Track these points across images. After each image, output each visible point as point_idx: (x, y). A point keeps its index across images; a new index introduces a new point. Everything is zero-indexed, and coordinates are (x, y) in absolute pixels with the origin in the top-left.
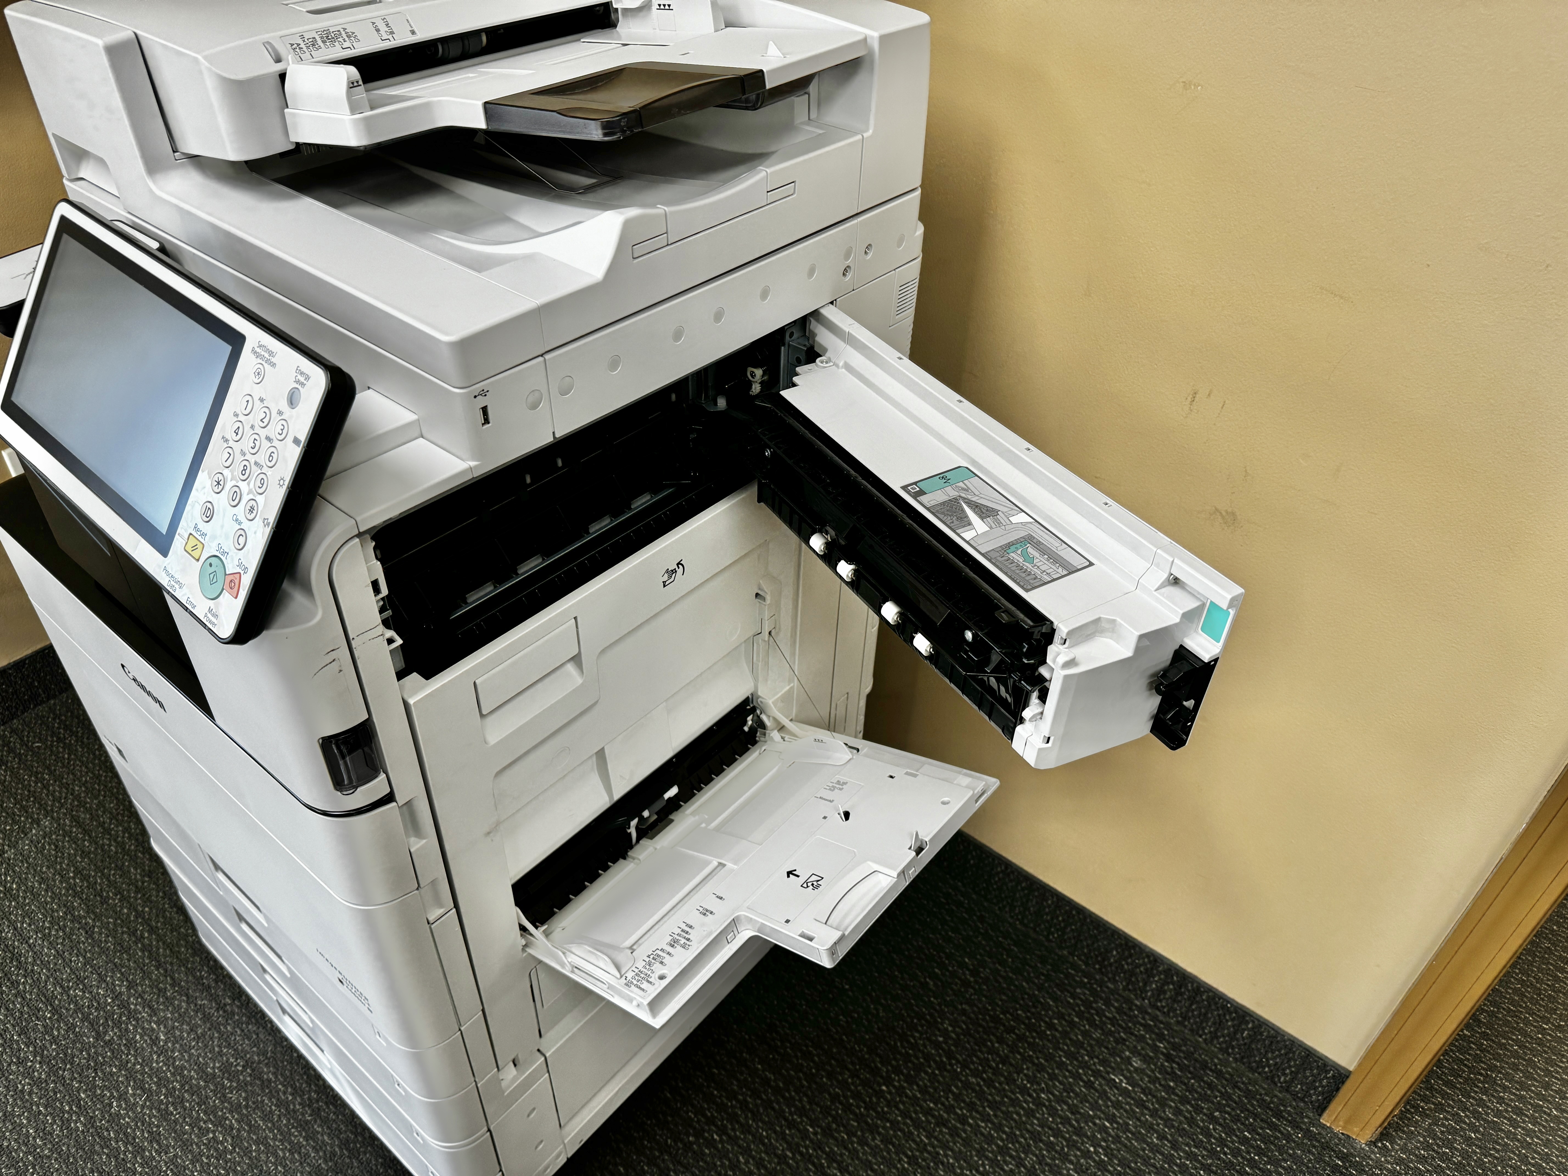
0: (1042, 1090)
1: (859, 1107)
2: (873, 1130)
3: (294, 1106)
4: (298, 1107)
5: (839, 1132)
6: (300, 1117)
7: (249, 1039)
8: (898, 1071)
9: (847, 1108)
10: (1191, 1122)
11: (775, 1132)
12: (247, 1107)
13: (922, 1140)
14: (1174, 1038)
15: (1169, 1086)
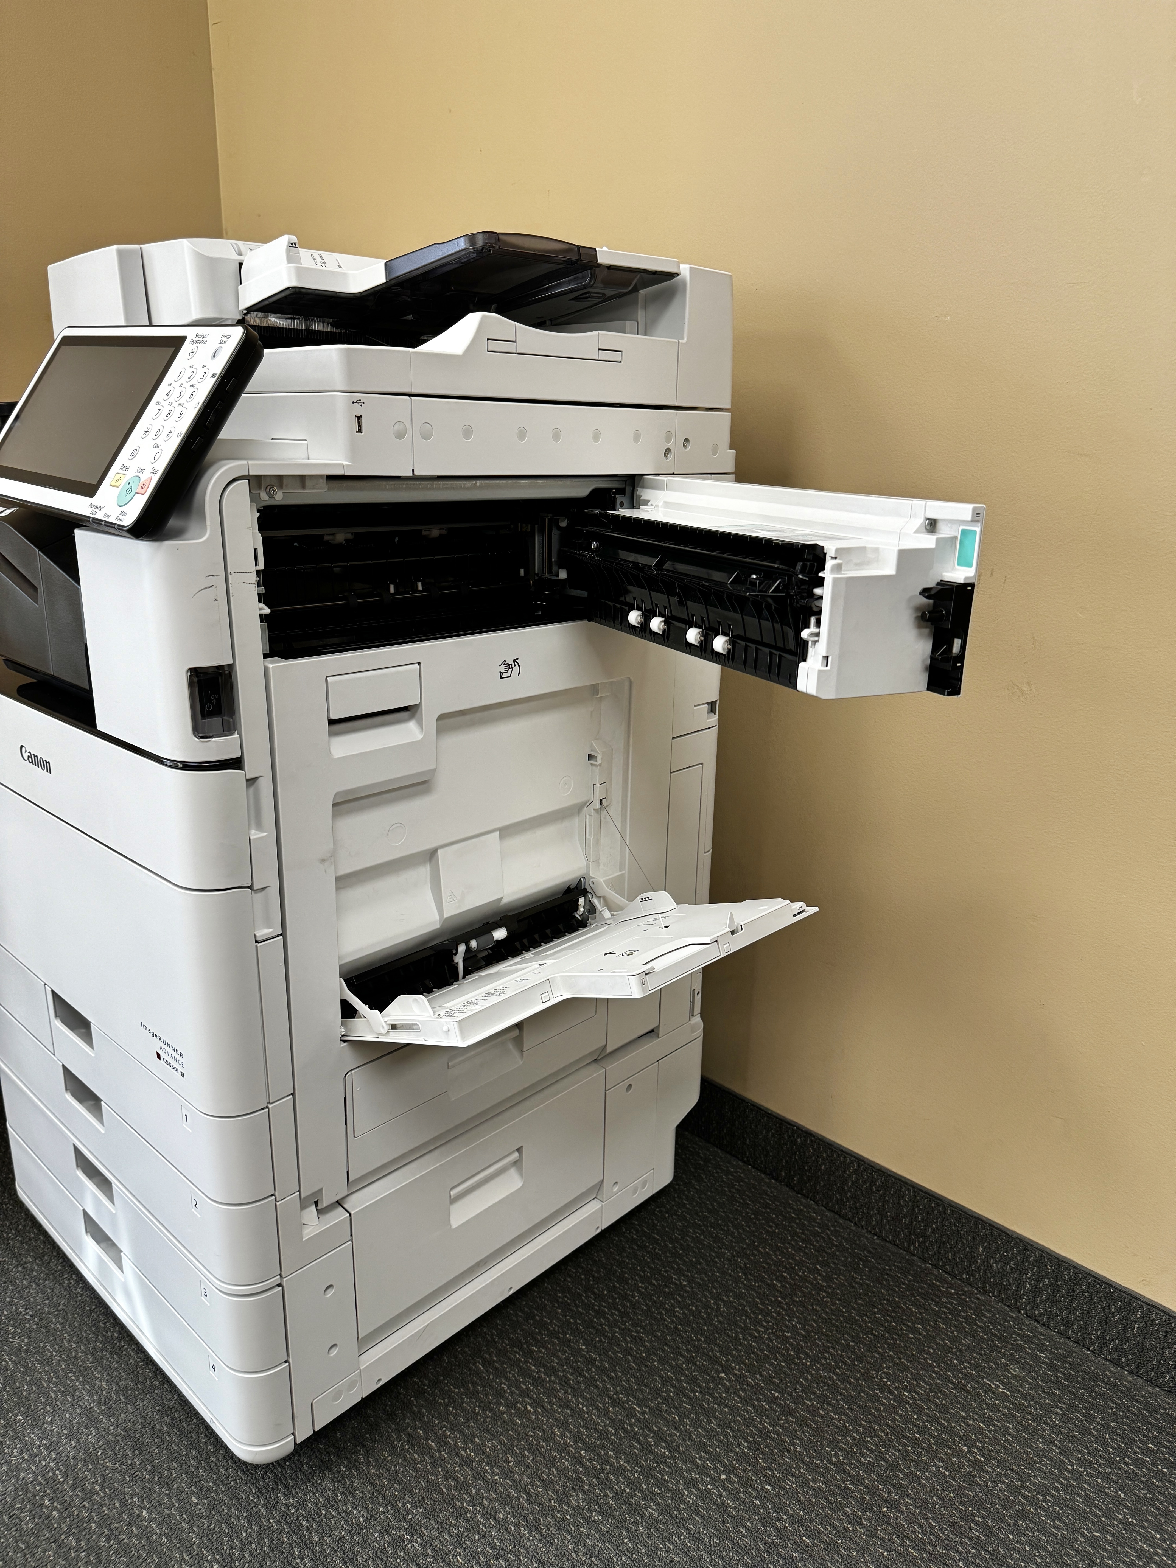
0: (906, 1387)
1: (693, 1391)
2: (709, 1414)
3: (77, 1353)
4: (80, 1354)
5: (670, 1413)
6: (81, 1363)
7: (43, 1292)
8: (739, 1361)
9: (681, 1391)
10: (1083, 1430)
11: (597, 1408)
12: (27, 1351)
13: (765, 1427)
14: (1058, 1350)
15: (1055, 1394)
